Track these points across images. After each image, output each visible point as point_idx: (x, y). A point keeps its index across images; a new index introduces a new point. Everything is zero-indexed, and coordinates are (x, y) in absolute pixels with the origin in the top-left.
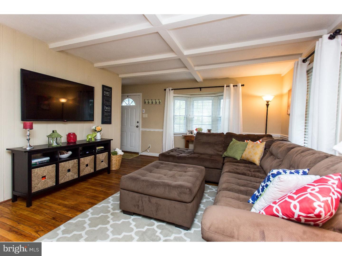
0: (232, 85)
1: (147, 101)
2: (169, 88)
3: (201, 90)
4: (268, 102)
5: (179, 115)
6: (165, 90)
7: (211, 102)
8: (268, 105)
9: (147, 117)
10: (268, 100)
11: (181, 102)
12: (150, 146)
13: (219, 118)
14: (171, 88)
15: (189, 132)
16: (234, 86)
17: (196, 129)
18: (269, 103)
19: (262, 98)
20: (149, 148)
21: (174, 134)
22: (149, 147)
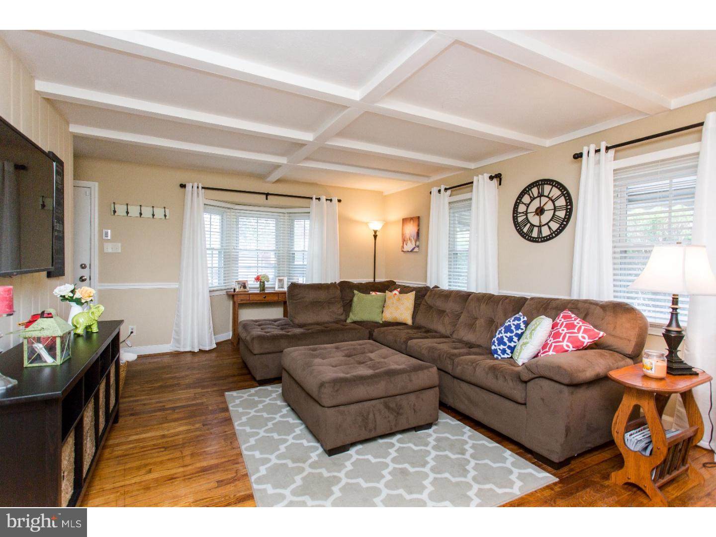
0: (323, 198)
1: (121, 208)
3: (267, 199)
4: (375, 232)
6: (183, 186)
7: (274, 222)
8: (375, 236)
9: (120, 251)
10: (375, 229)
12: (132, 329)
13: (292, 254)
14: (201, 185)
15: (240, 286)
17: (256, 276)
18: (377, 233)
19: (368, 225)
20: (132, 334)
21: (210, 291)
22: (132, 332)
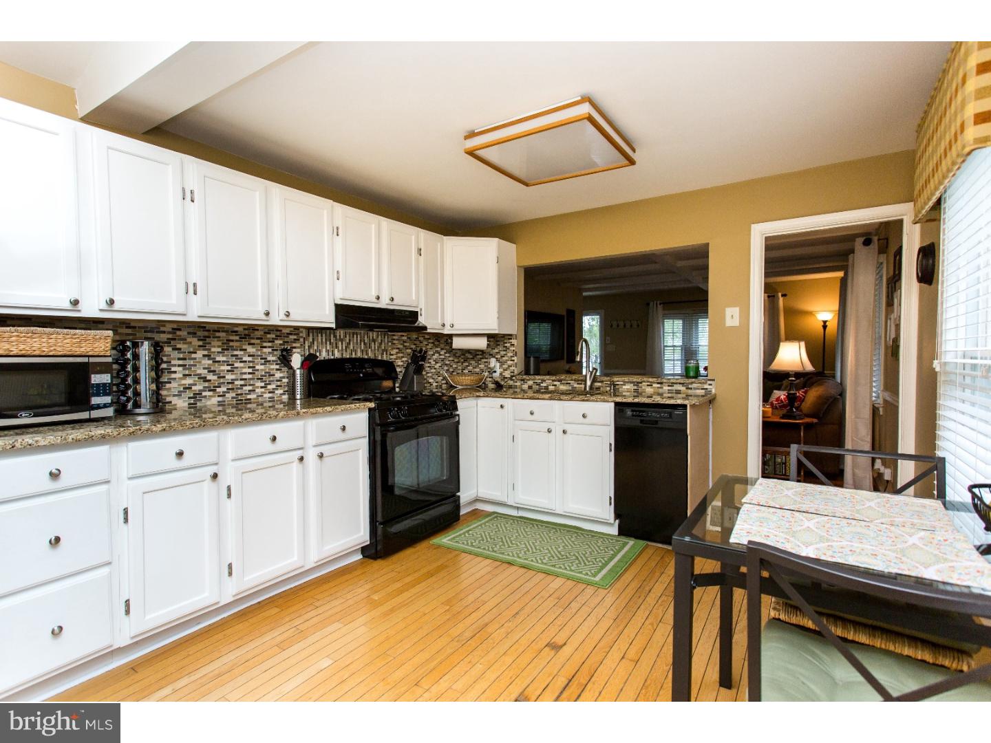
1: (615, 324)
2: (655, 302)
4: (825, 322)
5: (671, 344)
6: (648, 304)
8: (825, 327)
9: (614, 350)
10: (825, 320)
11: (676, 322)
14: (658, 302)
16: (782, 296)
19: (814, 315)
